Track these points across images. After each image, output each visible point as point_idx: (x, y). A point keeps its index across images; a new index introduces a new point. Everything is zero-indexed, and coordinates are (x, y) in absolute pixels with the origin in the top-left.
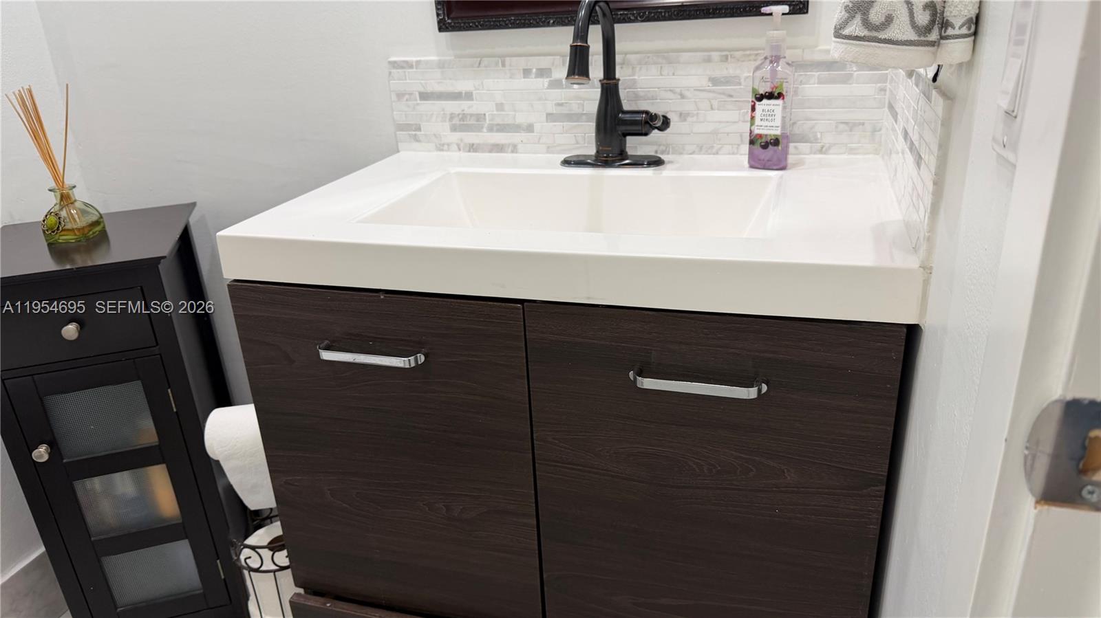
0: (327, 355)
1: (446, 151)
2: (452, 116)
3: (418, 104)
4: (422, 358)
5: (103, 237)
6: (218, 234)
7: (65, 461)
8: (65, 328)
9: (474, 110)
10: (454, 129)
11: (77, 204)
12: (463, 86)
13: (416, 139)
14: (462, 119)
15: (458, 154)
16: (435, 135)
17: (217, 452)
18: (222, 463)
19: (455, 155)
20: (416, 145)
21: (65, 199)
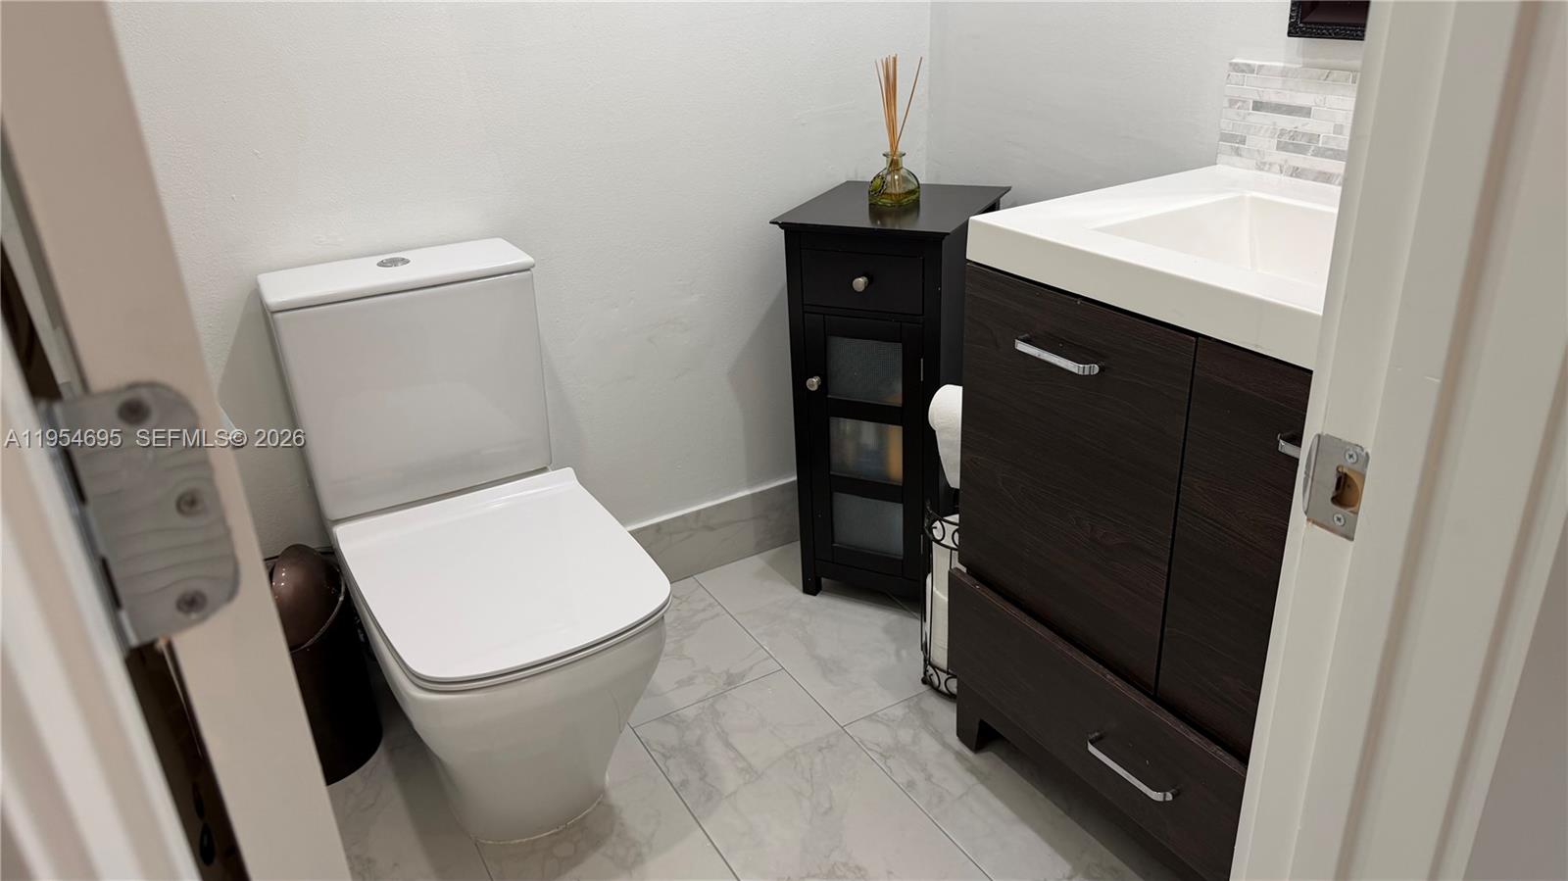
0: (1022, 347)
1: (1267, 171)
2: (1282, 132)
3: (1249, 114)
4: (1096, 369)
5: (915, 206)
6: (971, 218)
7: (829, 396)
8: (857, 280)
9: (1308, 129)
10: (1281, 147)
11: (902, 172)
12: (1301, 99)
13: (1237, 152)
14: (1293, 138)
15: (1278, 176)
16: (1258, 151)
17: (935, 422)
18: (937, 433)
19: (1274, 177)
20: (1236, 159)
21: (894, 165)
